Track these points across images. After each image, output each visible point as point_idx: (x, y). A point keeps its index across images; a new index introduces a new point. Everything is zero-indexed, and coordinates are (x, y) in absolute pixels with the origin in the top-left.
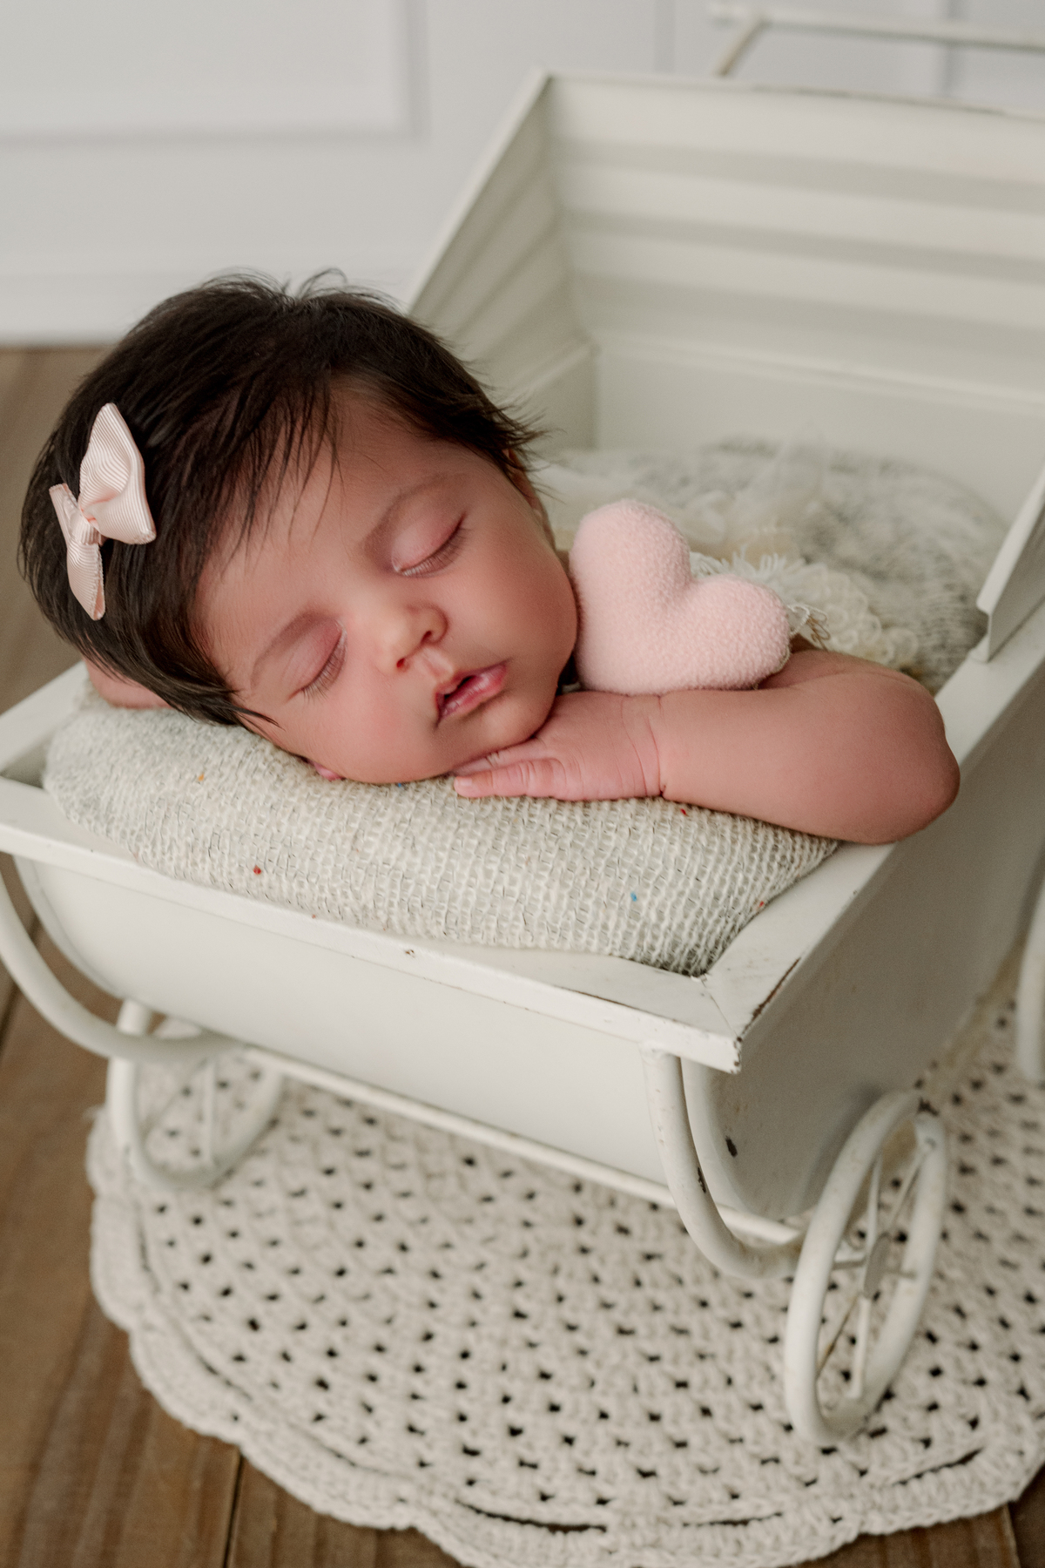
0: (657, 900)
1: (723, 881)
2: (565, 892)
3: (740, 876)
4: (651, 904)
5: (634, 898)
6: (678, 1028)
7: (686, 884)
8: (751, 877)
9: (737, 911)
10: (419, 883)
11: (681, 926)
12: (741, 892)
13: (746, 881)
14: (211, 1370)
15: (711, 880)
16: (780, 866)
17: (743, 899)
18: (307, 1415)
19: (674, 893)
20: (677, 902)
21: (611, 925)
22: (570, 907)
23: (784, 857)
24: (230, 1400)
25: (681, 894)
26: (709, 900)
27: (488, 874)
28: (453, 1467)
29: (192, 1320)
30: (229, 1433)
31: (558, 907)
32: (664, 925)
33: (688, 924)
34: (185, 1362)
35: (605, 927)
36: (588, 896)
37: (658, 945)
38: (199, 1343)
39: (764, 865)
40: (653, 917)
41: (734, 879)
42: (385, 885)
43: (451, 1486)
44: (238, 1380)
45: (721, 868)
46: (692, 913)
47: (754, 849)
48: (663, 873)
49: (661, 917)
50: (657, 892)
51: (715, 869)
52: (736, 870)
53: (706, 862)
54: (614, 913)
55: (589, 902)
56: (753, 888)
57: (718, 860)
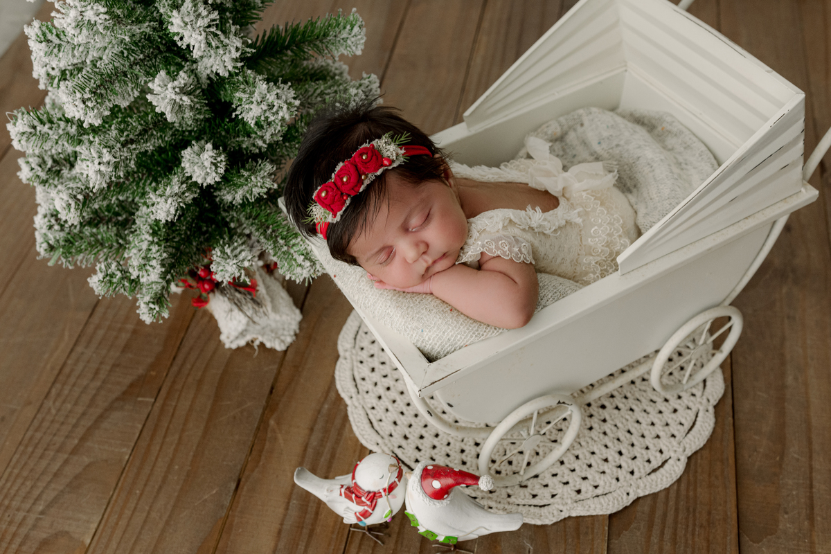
0: (429, 334)
1: (452, 336)
2: (404, 320)
3: (459, 336)
4: (427, 334)
5: (422, 331)
7: (440, 333)
8: (463, 337)
9: (456, 346)
10: (369, 300)
11: (436, 344)
12: (459, 341)
13: (461, 338)
14: (354, 380)
15: (448, 334)
16: (476, 336)
17: (459, 343)
18: (370, 406)
19: (436, 334)
20: (436, 337)
21: (414, 335)
22: (404, 325)
23: (479, 334)
25: (437, 335)
26: (447, 340)
27: (386, 306)
28: (398, 439)
29: (357, 361)
30: (348, 401)
31: (400, 324)
32: (430, 342)
33: (438, 344)
34: (348, 374)
35: (412, 335)
36: (409, 324)
37: (427, 346)
38: (355, 369)
39: (469, 335)
40: (427, 339)
41: (456, 336)
43: (393, 446)
44: (359, 385)
45: (453, 332)
46: (440, 342)
47: (468, 329)
48: (434, 327)
49: (429, 339)
50: (430, 331)
51: (451, 331)
52: (458, 334)
53: (449, 328)
54: (416, 332)
55: (409, 326)
56: (463, 341)
57: (453, 329)
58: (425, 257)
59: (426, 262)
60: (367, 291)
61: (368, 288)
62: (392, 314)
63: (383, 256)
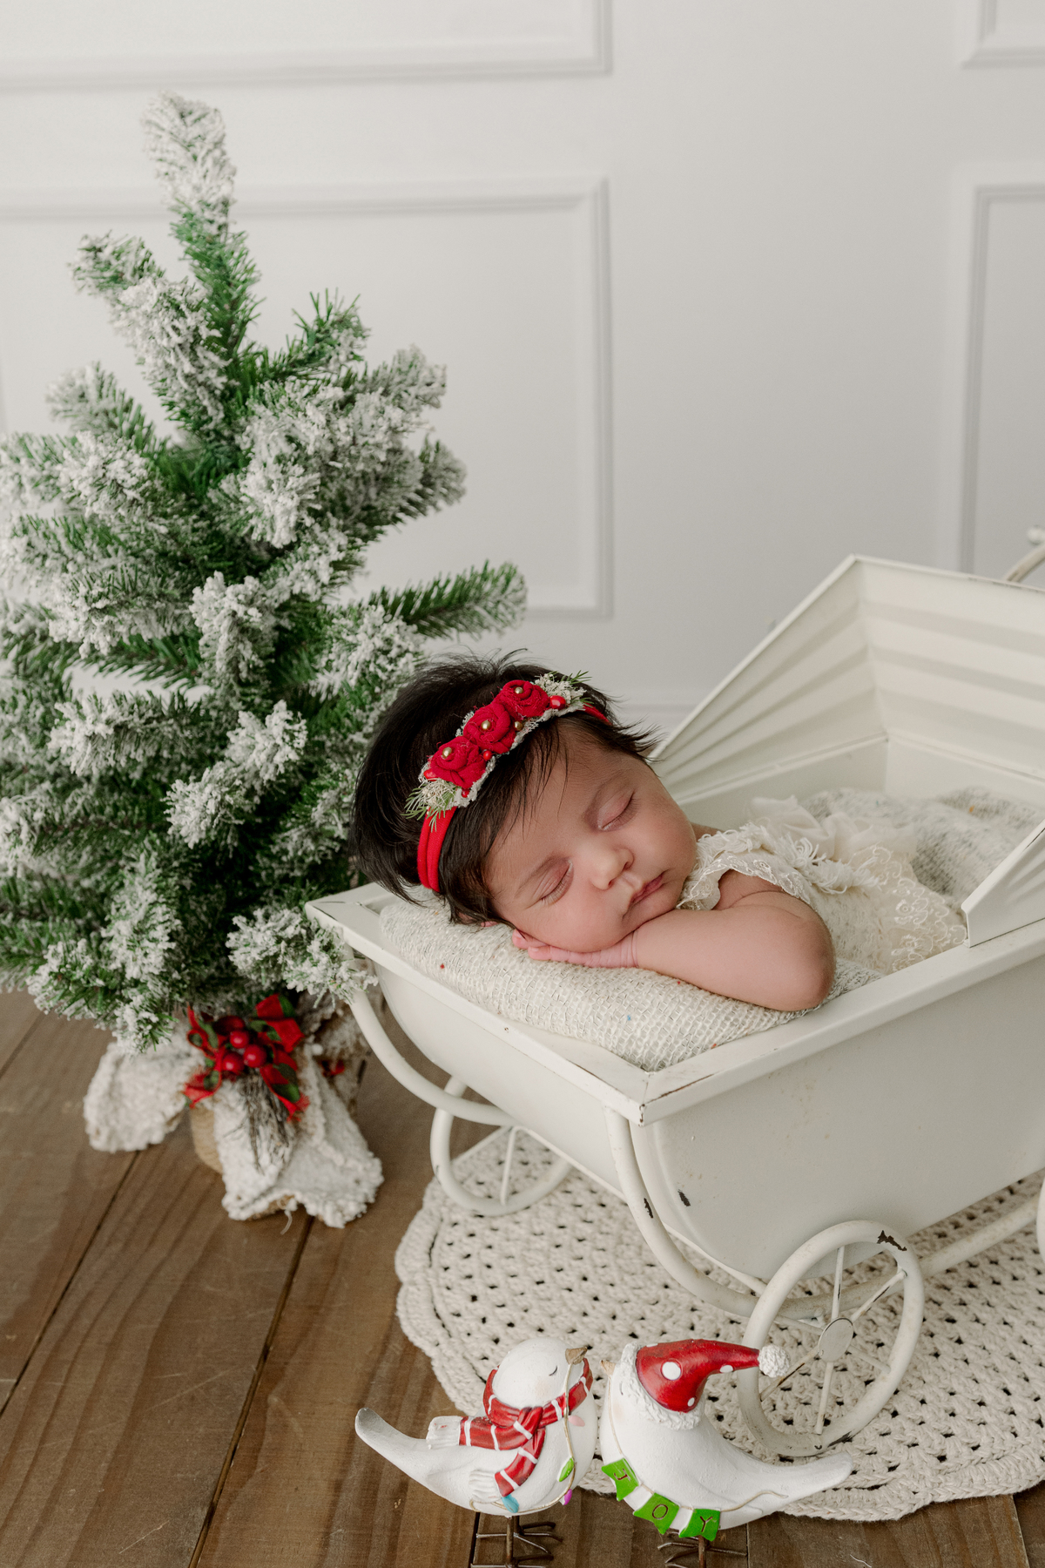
0: (643, 1024)
1: (687, 1024)
2: (591, 1005)
3: (700, 1024)
4: (638, 1025)
5: (629, 1019)
6: (617, 1093)
7: (663, 1018)
8: (708, 1026)
9: (696, 1045)
11: (656, 1044)
12: (700, 1034)
13: (704, 1027)
14: (438, 1317)
15: (679, 1022)
16: (732, 1024)
17: (701, 1038)
18: (478, 1354)
19: (655, 1022)
20: (656, 1028)
21: (613, 1031)
22: (592, 1013)
23: (736, 1020)
24: (439, 1333)
25: (659, 1024)
26: (676, 1032)
29: (439, 1286)
31: (585, 1013)
32: (645, 1040)
33: (661, 1043)
34: (425, 1308)
35: (609, 1031)
36: (602, 1009)
37: (640, 1051)
39: (719, 1021)
40: (638, 1034)
41: (695, 1024)
42: (500, 984)
44: (449, 1325)
45: (688, 1016)
46: (664, 1038)
47: (715, 1011)
48: (650, 1009)
49: (643, 1033)
50: (643, 1018)
51: (684, 1015)
52: (698, 1019)
53: (679, 1010)
54: (615, 1023)
55: (603, 1014)
56: (708, 1033)
57: (687, 1010)
58: (629, 875)
59: (631, 884)
60: (512, 968)
61: (514, 962)
62: (565, 997)
63: (547, 882)
